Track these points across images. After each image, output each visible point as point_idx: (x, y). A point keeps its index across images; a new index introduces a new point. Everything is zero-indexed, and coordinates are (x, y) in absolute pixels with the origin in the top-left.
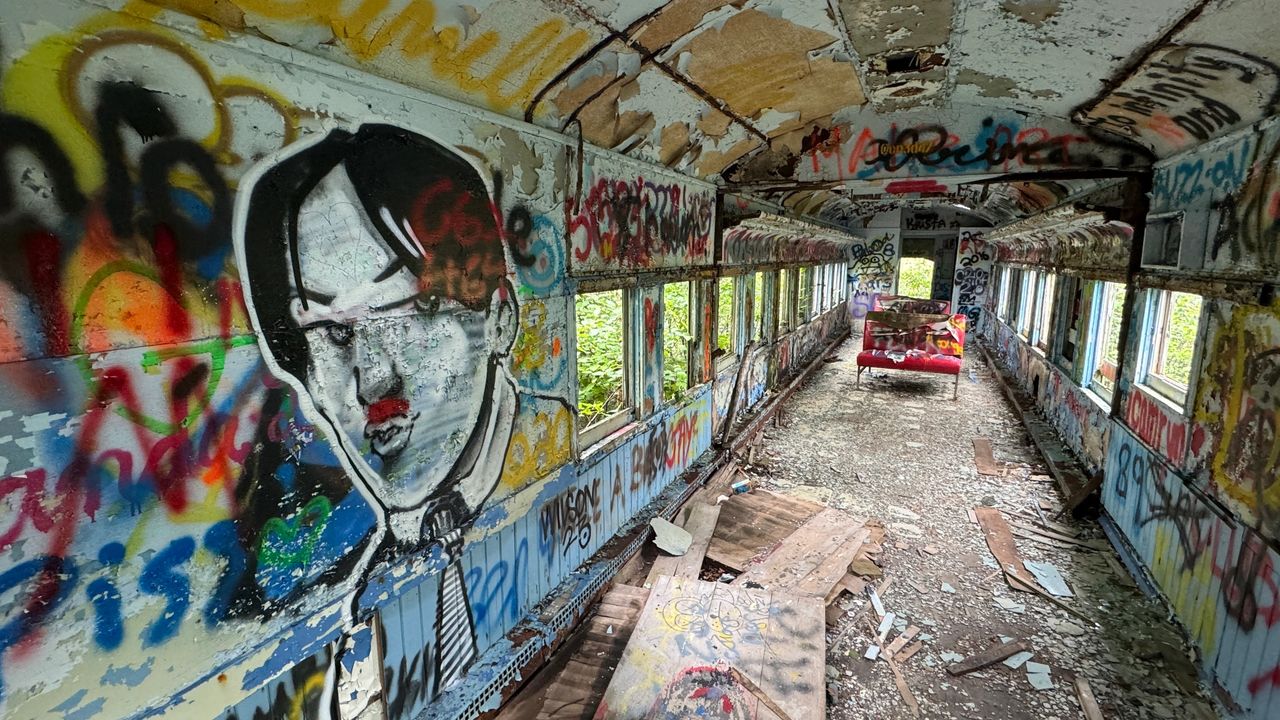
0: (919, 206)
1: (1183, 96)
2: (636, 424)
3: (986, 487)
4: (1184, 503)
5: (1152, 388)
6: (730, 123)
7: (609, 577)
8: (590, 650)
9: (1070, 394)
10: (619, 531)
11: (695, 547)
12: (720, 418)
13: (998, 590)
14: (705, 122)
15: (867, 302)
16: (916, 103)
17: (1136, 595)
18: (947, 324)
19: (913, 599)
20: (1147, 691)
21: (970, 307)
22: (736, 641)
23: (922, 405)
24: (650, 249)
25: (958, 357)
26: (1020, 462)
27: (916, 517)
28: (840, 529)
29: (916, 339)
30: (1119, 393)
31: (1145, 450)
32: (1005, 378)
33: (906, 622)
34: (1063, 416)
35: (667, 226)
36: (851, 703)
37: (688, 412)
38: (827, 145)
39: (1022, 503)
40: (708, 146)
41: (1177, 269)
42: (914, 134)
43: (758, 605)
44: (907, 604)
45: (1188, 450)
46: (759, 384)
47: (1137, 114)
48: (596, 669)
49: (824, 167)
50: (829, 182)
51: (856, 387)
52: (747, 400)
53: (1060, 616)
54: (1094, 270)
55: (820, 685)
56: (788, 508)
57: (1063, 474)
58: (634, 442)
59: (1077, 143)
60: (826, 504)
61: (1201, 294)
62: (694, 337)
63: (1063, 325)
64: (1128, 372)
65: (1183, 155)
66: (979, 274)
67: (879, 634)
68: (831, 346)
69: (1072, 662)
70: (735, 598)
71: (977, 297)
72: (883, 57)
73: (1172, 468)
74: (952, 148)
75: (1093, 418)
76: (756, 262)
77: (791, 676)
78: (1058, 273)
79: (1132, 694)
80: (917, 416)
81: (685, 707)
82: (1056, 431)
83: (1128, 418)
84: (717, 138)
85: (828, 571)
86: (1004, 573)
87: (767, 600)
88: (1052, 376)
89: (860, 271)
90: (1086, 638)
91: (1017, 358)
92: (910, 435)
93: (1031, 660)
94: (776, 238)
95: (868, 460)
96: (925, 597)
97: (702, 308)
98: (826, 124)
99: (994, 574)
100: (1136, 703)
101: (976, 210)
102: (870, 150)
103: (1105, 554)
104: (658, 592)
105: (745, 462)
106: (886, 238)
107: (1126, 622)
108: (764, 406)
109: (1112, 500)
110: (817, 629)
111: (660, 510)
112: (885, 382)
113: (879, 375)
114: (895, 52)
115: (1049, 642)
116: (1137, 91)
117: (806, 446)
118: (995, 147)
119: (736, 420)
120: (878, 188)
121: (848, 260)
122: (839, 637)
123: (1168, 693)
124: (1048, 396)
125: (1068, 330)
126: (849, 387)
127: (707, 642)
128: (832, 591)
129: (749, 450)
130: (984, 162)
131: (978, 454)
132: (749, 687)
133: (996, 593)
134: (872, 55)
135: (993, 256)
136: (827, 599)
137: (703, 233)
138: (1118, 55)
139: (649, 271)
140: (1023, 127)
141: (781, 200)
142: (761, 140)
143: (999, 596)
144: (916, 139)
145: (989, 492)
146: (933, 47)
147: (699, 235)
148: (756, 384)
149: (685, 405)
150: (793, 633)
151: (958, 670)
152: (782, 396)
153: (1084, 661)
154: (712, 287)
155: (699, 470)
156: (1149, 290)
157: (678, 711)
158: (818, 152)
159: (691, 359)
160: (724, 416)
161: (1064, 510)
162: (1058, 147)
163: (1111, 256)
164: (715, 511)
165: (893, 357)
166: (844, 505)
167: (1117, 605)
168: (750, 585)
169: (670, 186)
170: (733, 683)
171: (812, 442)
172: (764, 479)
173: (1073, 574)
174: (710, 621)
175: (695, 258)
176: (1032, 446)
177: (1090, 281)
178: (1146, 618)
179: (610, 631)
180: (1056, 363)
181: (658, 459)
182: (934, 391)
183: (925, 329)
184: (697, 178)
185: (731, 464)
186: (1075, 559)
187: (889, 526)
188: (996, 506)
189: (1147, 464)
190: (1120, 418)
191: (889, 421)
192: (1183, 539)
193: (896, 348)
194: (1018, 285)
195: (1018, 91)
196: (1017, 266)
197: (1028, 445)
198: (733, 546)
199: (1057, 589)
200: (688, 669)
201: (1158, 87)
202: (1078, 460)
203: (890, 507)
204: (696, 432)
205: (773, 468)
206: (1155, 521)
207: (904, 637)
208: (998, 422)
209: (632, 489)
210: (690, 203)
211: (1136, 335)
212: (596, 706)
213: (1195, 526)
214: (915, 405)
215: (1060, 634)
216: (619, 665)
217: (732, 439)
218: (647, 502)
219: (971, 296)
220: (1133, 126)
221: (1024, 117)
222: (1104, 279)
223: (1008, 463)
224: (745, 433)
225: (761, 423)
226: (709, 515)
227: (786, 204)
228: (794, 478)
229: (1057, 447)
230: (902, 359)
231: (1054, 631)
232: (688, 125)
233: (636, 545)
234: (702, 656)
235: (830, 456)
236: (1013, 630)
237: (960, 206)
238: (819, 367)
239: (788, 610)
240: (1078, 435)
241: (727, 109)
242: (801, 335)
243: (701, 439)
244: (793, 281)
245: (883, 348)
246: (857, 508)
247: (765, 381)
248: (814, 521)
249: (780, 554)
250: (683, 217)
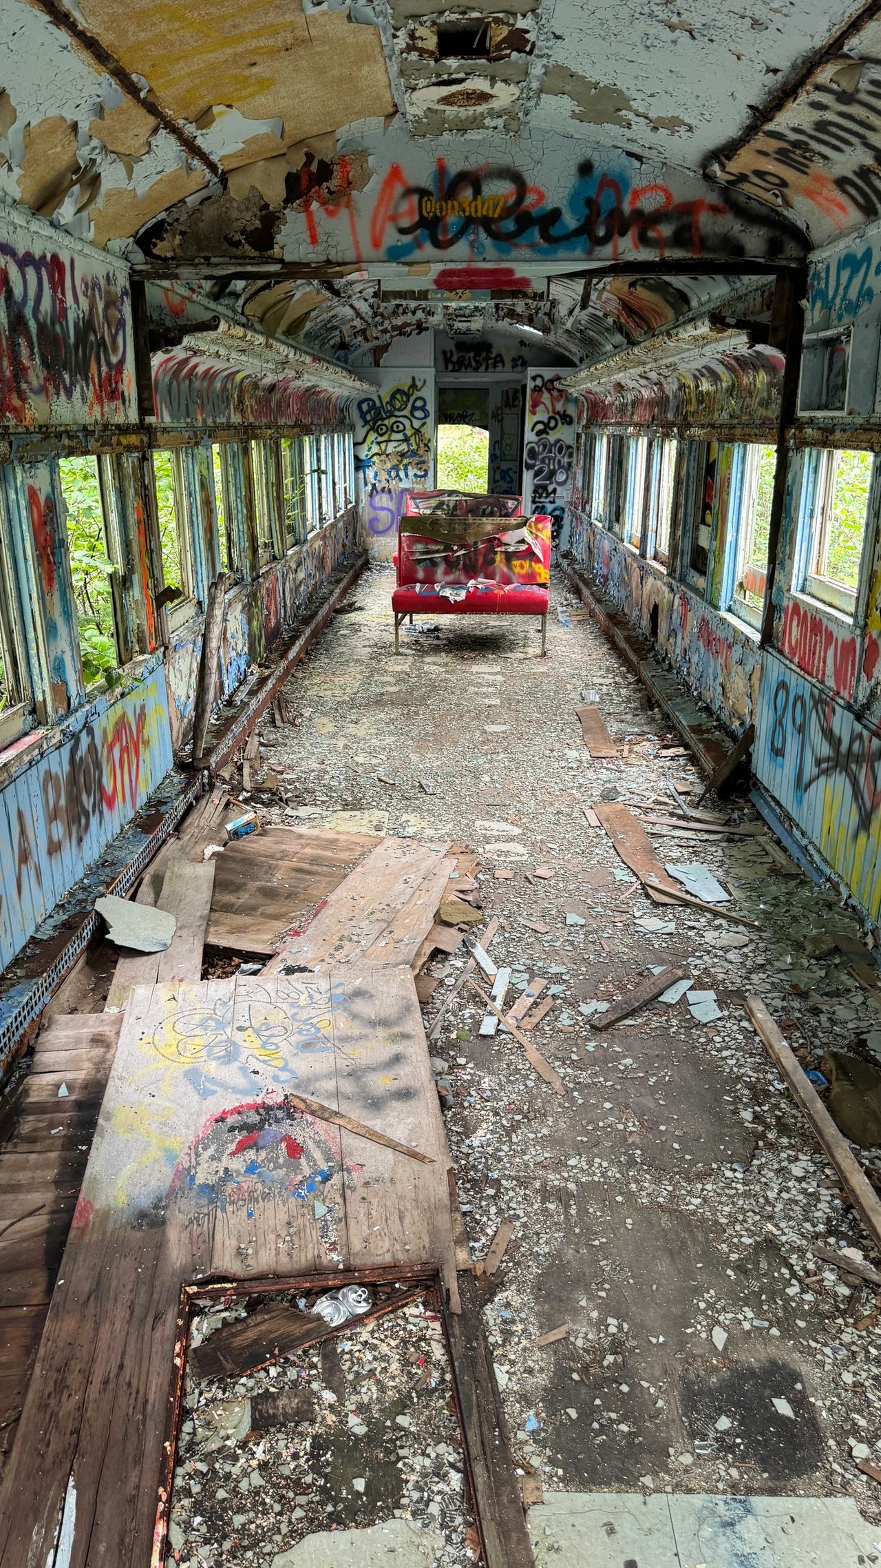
0: (463, 326)
1: (849, 144)
2: (41, 731)
3: (605, 775)
4: (856, 746)
5: (813, 596)
6: (155, 131)
7: (37, 1009)
8: (35, 1130)
9: (704, 623)
10: (37, 930)
11: (184, 933)
12: (183, 717)
13: (639, 909)
14: (108, 122)
15: (392, 506)
16: (476, 123)
17: (803, 883)
18: (525, 532)
19: (532, 943)
20: (827, 994)
21: (550, 507)
22: (287, 1056)
23: (498, 669)
24: (24, 386)
25: (543, 585)
26: (642, 734)
27: (516, 831)
28: (412, 865)
29: (481, 561)
30: (771, 610)
31: (807, 684)
32: (611, 617)
33: (527, 976)
34: (695, 659)
35: (49, 340)
36: (472, 1100)
37: (129, 707)
38: (330, 192)
39: (654, 790)
40: (112, 175)
41: (843, 414)
42: (472, 179)
43: (311, 997)
44: (524, 951)
45: (859, 673)
46: (239, 655)
47: (793, 171)
48: (53, 1155)
49: (329, 235)
50: (339, 264)
51: (395, 649)
52: (222, 683)
53: (717, 928)
54: (733, 427)
55: (426, 1083)
56: (325, 848)
57: (701, 740)
58: (43, 766)
59: (711, 213)
60: (382, 834)
61: (872, 450)
62: (120, 567)
63: (690, 520)
64: (783, 579)
65: (848, 240)
66: (560, 451)
67: (494, 999)
68: (341, 585)
69: (739, 980)
70: (273, 995)
71: (559, 489)
72: (434, 23)
73: (841, 702)
74: (535, 212)
75: (737, 652)
76: (210, 422)
77: (381, 1083)
78: (681, 437)
79: (811, 1003)
80: (494, 685)
81: (226, 1169)
82: (686, 684)
83: (783, 644)
84: (129, 161)
85: (407, 927)
86: (644, 886)
87: (324, 985)
88: (677, 601)
89: (375, 449)
90: (752, 947)
91: (624, 582)
92: (488, 714)
93: (692, 988)
94: (239, 377)
95: (432, 760)
96: (547, 938)
97: (130, 510)
98: (326, 151)
99: (632, 890)
100: (816, 1011)
101: (552, 337)
102: (404, 206)
103: (762, 839)
104: (136, 1012)
105: (237, 789)
106: (414, 386)
107: (795, 919)
108: (252, 693)
109: (767, 764)
110: (408, 1009)
111: (108, 885)
112: (438, 638)
113: (426, 627)
114: (454, 17)
115: (710, 961)
116: (795, 130)
117: (332, 749)
118: (599, 215)
119: (211, 719)
120: (423, 279)
121: (352, 428)
122: (439, 1017)
123: (849, 991)
124: (672, 633)
125: (697, 529)
126: (382, 650)
127: (241, 1068)
128: (418, 954)
129: (240, 768)
130: (583, 239)
131: (586, 731)
132: (322, 1114)
133: (637, 914)
134: (416, 17)
135: (579, 418)
136: (413, 967)
137: (114, 360)
138: (773, 65)
139: (28, 432)
140: (636, 182)
141: (241, 302)
142: (208, 175)
143: (641, 917)
144: (477, 192)
145: (609, 781)
146: (514, 14)
147: (109, 363)
148: (233, 654)
149: (123, 695)
150: (372, 1024)
151: (605, 1022)
152: (278, 673)
153: (753, 976)
154: (141, 468)
155: (163, 809)
156: (807, 450)
157: (216, 1178)
158: (315, 205)
159: (119, 609)
160: (190, 712)
161: (707, 791)
162: (685, 220)
163: (754, 403)
164: (207, 871)
165: (447, 592)
166: (410, 831)
167: (782, 899)
168: (290, 971)
169: (44, 257)
170: (296, 1115)
171: (341, 743)
172: (275, 810)
173: (727, 872)
174: (239, 1037)
175: (106, 409)
176: (656, 710)
177: (726, 445)
178: (816, 909)
179: (63, 1091)
180: (682, 580)
181: (89, 794)
182: (512, 646)
183: (493, 542)
184: (91, 243)
185: (216, 794)
186: (727, 851)
187: (481, 850)
188: (621, 798)
189: (809, 703)
190: (773, 647)
191: (455, 698)
192: (857, 793)
193: (451, 578)
194: (620, 463)
195: (631, 116)
196: (618, 431)
197: (652, 710)
198: (247, 920)
199: (711, 892)
200: (218, 1113)
201: (821, 126)
202: (718, 719)
203: (478, 823)
204: (147, 743)
205: (287, 791)
206: (822, 779)
207: (528, 996)
208: (608, 681)
209: (50, 853)
210: (85, 294)
211: (791, 521)
212: (71, 1210)
213: (870, 773)
214: (490, 670)
215: (721, 949)
216: (96, 1139)
217: (209, 752)
218: (80, 874)
219: (550, 488)
220: (784, 190)
221: (637, 164)
222: (747, 439)
223: (628, 738)
224: (229, 740)
225: (252, 721)
226: (196, 878)
227: (247, 312)
228: (323, 802)
229: (690, 706)
230: (462, 595)
231: (714, 947)
232: (75, 127)
233: (77, 947)
234: (236, 1090)
235: (374, 761)
236: (664, 956)
237: (526, 328)
238: (329, 623)
239: (359, 993)
240: (717, 682)
241: (151, 99)
242: (294, 566)
243: (157, 752)
244: (272, 462)
245: (429, 580)
246: (429, 832)
247: (246, 649)
248: (371, 861)
249: (326, 916)
250: (76, 324)
